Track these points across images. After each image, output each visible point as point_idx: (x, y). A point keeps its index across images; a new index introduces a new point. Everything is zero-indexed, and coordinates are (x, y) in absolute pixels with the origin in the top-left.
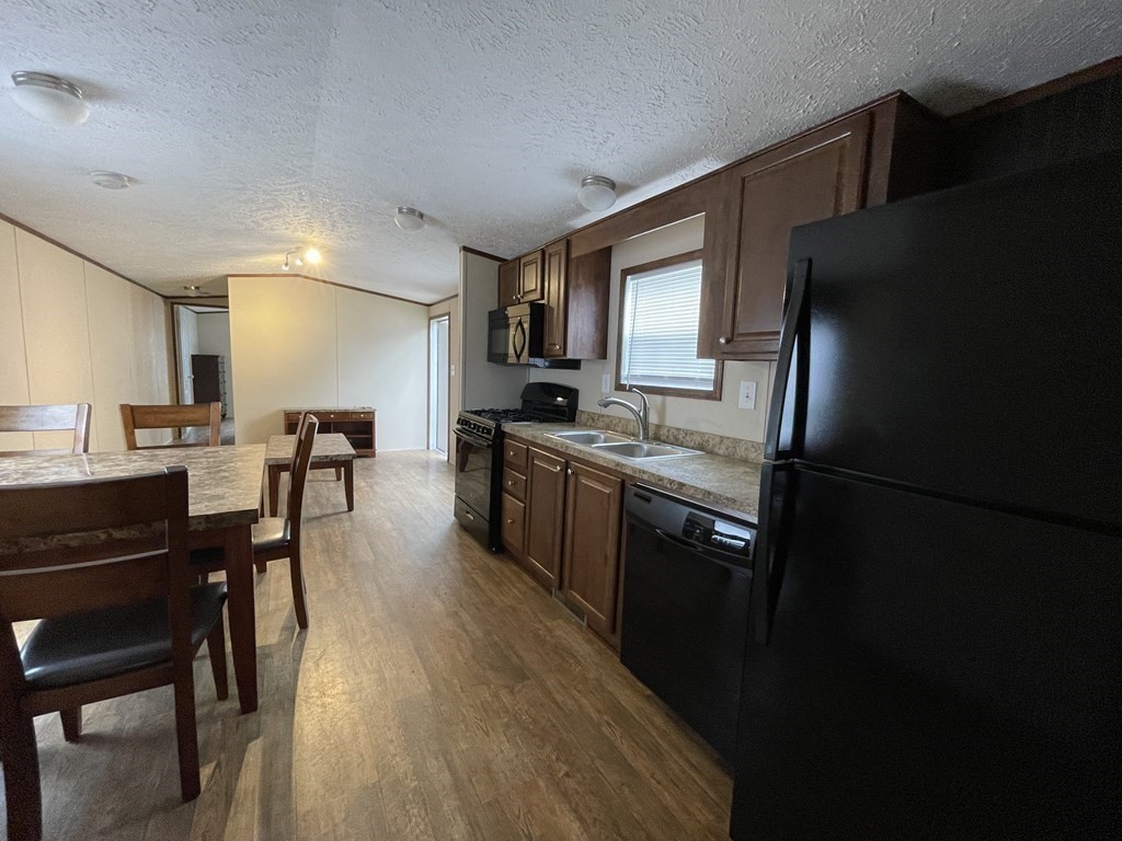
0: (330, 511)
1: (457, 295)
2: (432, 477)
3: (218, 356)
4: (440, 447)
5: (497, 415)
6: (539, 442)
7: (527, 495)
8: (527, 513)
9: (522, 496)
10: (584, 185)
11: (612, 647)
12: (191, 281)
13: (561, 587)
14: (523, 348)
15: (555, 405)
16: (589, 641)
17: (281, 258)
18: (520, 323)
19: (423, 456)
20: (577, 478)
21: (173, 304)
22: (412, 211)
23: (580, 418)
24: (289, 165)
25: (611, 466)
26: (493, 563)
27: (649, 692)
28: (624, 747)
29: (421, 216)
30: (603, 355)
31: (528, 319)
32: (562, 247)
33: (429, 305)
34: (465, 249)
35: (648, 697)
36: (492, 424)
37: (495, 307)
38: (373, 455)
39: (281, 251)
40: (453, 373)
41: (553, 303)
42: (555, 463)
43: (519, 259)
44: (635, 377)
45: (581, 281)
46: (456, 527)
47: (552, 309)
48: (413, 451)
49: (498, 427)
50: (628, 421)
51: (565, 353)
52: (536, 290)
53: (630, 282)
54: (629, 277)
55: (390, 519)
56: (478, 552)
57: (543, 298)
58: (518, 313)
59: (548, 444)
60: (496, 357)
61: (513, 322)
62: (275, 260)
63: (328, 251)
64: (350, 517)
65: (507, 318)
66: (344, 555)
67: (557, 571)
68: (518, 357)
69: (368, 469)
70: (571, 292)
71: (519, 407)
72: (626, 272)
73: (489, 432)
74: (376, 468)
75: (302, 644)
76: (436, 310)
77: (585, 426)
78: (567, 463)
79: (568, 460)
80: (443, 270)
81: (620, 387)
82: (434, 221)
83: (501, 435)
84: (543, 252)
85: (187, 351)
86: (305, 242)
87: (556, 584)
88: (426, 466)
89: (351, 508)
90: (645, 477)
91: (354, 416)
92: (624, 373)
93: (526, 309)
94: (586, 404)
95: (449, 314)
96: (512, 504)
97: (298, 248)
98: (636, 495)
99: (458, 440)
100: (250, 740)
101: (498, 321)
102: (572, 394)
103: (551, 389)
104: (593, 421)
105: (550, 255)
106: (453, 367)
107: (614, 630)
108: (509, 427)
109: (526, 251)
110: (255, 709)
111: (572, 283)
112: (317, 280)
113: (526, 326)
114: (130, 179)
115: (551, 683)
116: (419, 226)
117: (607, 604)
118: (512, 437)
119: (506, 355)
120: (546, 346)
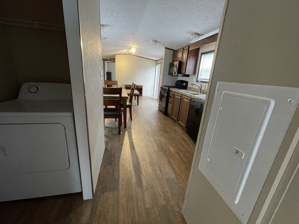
0: (134, 105)
1: (163, 58)
2: (154, 101)
3: (111, 72)
4: (156, 96)
5: (169, 87)
6: (177, 92)
7: (173, 104)
8: (173, 107)
9: (172, 103)
10: (192, 35)
11: (185, 131)
12: (108, 56)
13: (177, 121)
14: (176, 72)
15: (183, 85)
16: (181, 130)
17: (126, 50)
18: (176, 66)
19: (152, 97)
20: (183, 99)
21: (104, 61)
22: (155, 41)
23: (188, 88)
24: (132, 33)
25: (190, 96)
26: (165, 117)
27: (191, 139)
28: (184, 144)
29: (157, 41)
30: (195, 74)
31: (178, 65)
32: (187, 48)
33: (156, 61)
34: (166, 48)
35: (190, 139)
36: (168, 88)
37: (171, 62)
38: (142, 96)
39: (127, 49)
40: (160, 78)
41: (184, 61)
42: (179, 96)
43: (178, 50)
44: (201, 79)
45: (191, 56)
46: (158, 110)
47: (184, 62)
48: (150, 96)
49: (169, 89)
50: (198, 89)
51: (185, 73)
52: (180, 58)
53: (203, 56)
54: (203, 55)
55: (145, 107)
56: (162, 115)
57: (182, 60)
58: (176, 63)
59: (178, 92)
60: (170, 74)
61: (175, 65)
62: (125, 51)
63: (136, 49)
64: (138, 106)
65: (174, 64)
66: (137, 112)
67: (177, 118)
68: (175, 74)
69: (141, 98)
70: (188, 59)
71: (175, 86)
72: (202, 54)
73: (167, 90)
74: (143, 98)
75: (131, 122)
76: (158, 62)
77: (189, 90)
78: (181, 96)
79: (182, 95)
80: (160, 53)
81: (197, 81)
82: (159, 42)
83: (169, 90)
84: (183, 49)
85: (106, 71)
86: (132, 47)
87: (177, 120)
88: (153, 99)
89: (138, 105)
90: (195, 98)
91: (139, 87)
92: (199, 78)
93: (178, 62)
94: (189, 85)
95: (161, 63)
96: (170, 105)
97: (130, 48)
98: (193, 101)
99: (160, 92)
100: (126, 131)
101: (172, 65)
102: (187, 83)
103: (182, 82)
104: (191, 89)
105: (185, 50)
106: (161, 76)
107: (186, 128)
108: (171, 89)
109: (180, 48)
110: (126, 128)
111: (189, 56)
112: (133, 55)
113: (177, 66)
114: (106, 38)
115: (172, 134)
116: (156, 44)
117: (185, 124)
118: (171, 91)
119: (173, 73)
120: (181, 71)
